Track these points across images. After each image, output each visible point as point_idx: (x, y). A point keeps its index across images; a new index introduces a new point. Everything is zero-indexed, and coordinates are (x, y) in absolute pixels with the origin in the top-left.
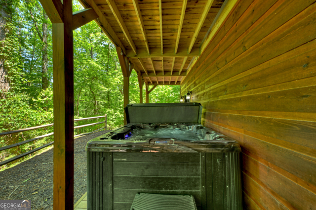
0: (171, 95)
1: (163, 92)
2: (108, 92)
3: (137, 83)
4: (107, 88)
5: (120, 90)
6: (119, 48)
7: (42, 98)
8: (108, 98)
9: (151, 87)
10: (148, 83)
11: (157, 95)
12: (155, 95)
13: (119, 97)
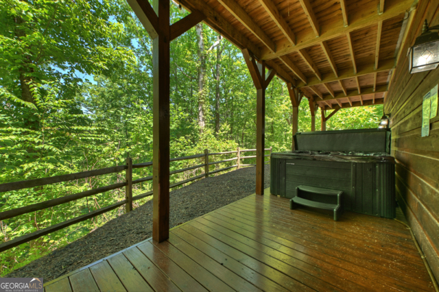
0: (371, 120)
1: (354, 117)
2: (273, 123)
3: (308, 111)
4: (272, 117)
5: (287, 119)
6: (290, 84)
7: (222, 131)
8: (272, 129)
9: (329, 112)
10: (325, 108)
11: (343, 123)
12: (340, 122)
13: (285, 128)
